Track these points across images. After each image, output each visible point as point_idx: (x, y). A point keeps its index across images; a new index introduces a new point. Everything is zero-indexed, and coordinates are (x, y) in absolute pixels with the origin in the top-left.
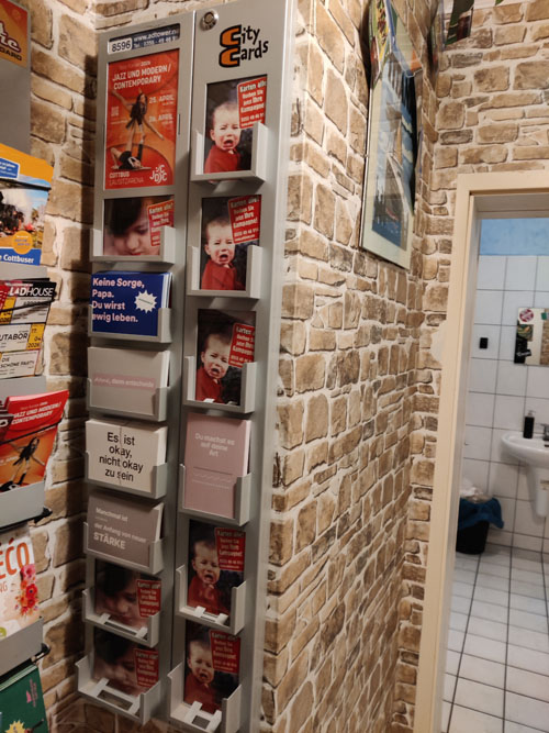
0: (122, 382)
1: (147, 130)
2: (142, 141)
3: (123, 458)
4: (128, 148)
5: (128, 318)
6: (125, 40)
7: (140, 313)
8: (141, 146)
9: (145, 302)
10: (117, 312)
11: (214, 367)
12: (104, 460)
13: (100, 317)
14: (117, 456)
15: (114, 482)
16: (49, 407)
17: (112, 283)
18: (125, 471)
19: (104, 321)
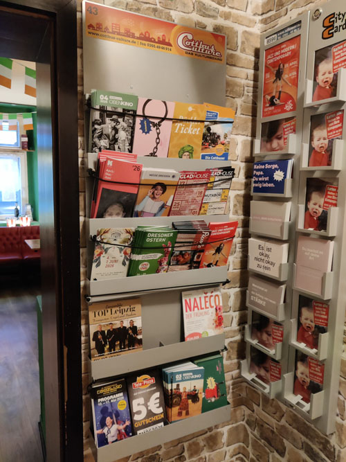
0: (266, 219)
1: (283, 83)
2: (280, 90)
3: (266, 259)
4: (274, 94)
5: (270, 185)
6: (273, 36)
7: (275, 182)
8: (280, 92)
9: (278, 176)
10: (265, 182)
11: (314, 210)
12: (256, 259)
13: (257, 185)
14: (263, 257)
15: (261, 271)
16: (229, 229)
17: (263, 167)
18: (266, 265)
19: (258, 187)
